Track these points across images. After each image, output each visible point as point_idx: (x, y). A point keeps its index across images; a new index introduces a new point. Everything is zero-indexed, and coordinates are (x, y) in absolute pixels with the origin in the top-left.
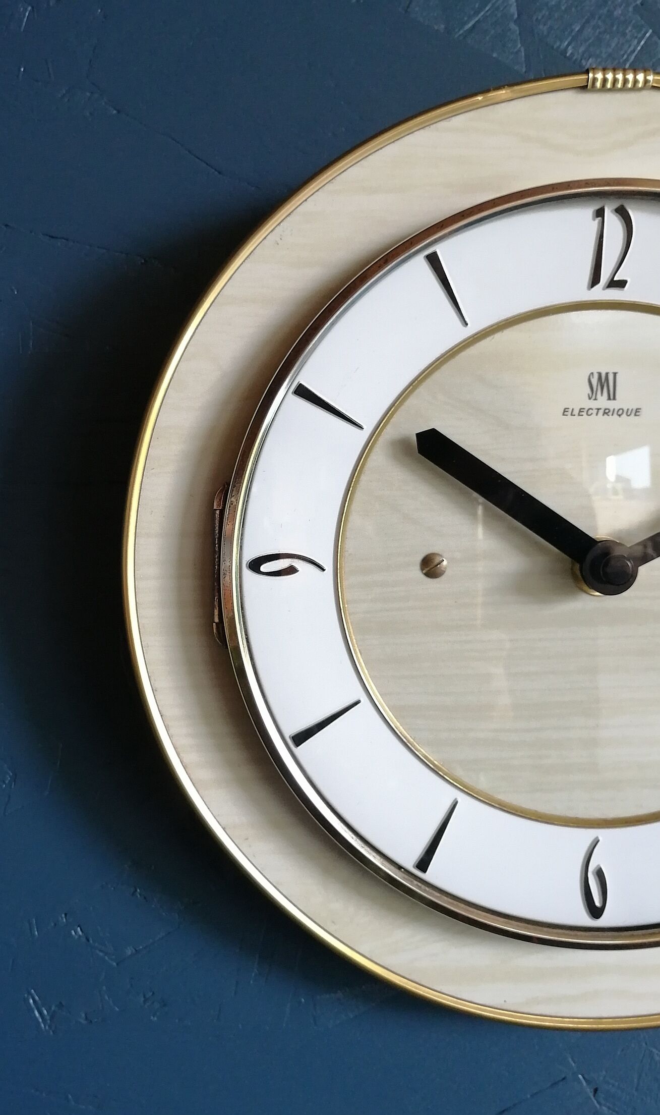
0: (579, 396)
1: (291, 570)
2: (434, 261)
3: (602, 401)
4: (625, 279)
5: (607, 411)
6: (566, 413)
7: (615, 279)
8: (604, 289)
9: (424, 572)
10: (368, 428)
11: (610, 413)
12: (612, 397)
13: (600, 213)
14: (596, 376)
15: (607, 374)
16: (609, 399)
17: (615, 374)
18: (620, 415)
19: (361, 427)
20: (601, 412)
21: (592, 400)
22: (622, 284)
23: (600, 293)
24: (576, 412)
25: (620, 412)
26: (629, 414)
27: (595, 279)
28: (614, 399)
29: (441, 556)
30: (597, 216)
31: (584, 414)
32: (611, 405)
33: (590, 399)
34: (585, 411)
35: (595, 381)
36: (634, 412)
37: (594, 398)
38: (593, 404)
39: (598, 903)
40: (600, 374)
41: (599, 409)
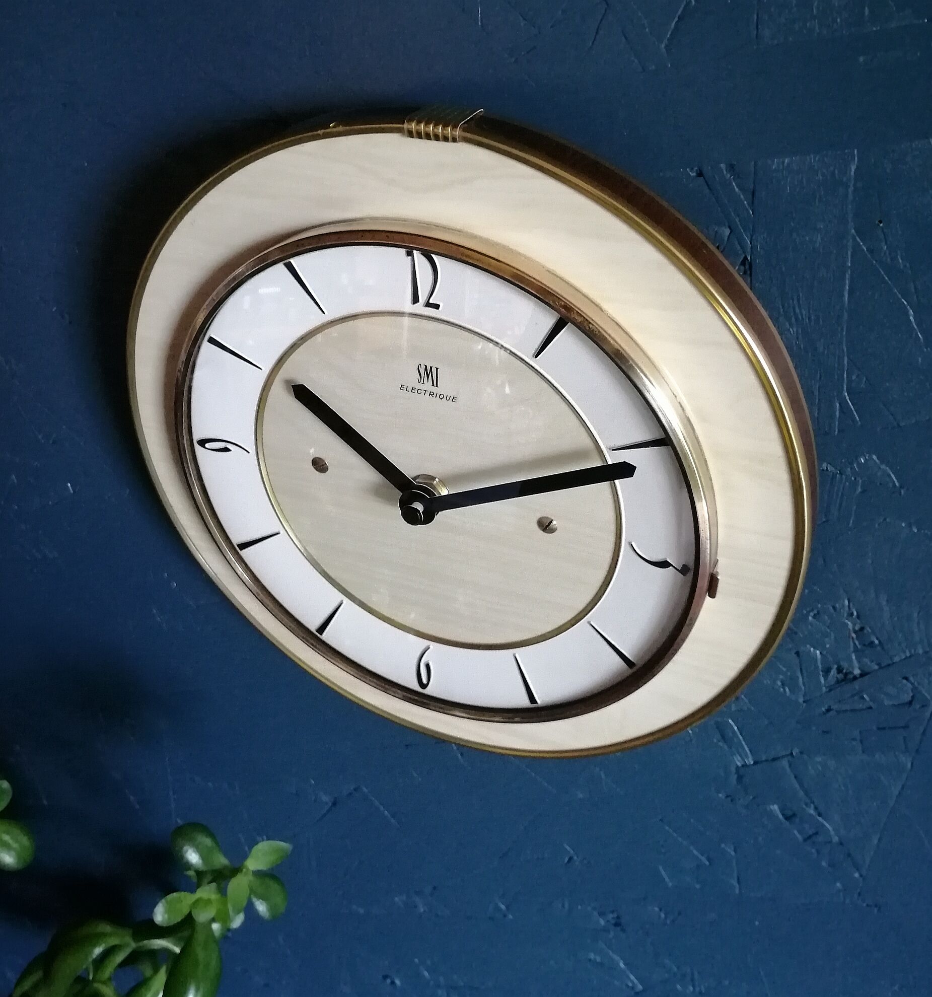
0: (412, 379)
1: (226, 450)
2: (291, 269)
3: (428, 386)
4: (438, 303)
5: (431, 393)
6: (402, 388)
7: (431, 301)
8: (423, 307)
9: (315, 467)
10: (266, 371)
11: (434, 396)
12: (435, 385)
13: (410, 253)
14: (423, 367)
15: (431, 367)
16: (433, 385)
17: (437, 369)
18: (441, 399)
19: (260, 369)
20: (427, 394)
22: (437, 307)
23: (420, 308)
24: (410, 389)
25: (442, 396)
26: (448, 399)
27: (415, 299)
28: (437, 386)
29: (324, 461)
30: (408, 256)
31: (415, 391)
32: (434, 389)
33: (419, 382)
35: (422, 371)
36: (451, 398)
37: (421, 382)
38: (420, 386)
39: (425, 681)
40: (426, 366)
41: (426, 391)
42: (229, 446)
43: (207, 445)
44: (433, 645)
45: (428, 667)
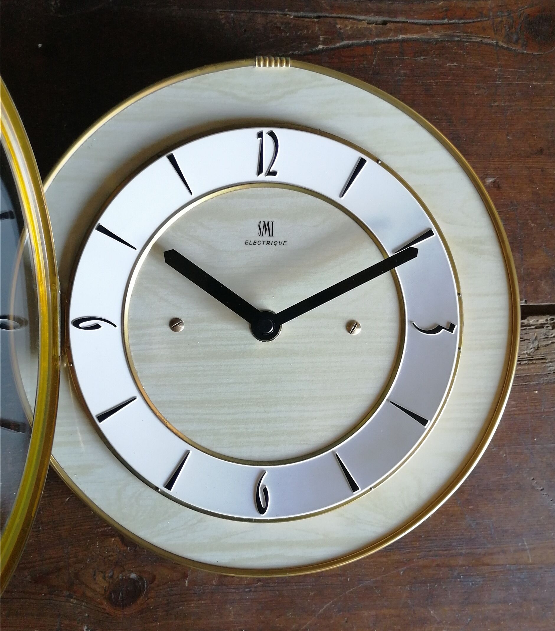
0: (254, 234)
1: (97, 326)
2: (172, 159)
3: (266, 237)
4: (276, 170)
5: (268, 242)
6: (246, 243)
7: (271, 170)
8: (265, 175)
9: (171, 328)
10: (138, 248)
11: (270, 244)
12: (271, 235)
13: (260, 135)
14: (263, 223)
15: (268, 222)
16: (270, 236)
17: (273, 222)
18: (275, 245)
19: (135, 248)
20: (265, 243)
21: (260, 236)
22: (274, 173)
23: (262, 177)
24: (252, 243)
25: (276, 243)
26: (280, 244)
27: (260, 171)
28: (272, 236)
29: (180, 320)
31: (257, 244)
33: (259, 235)
34: (257, 242)
35: (262, 226)
36: (283, 243)
38: (261, 239)
39: (263, 506)
40: (264, 222)
41: (264, 241)
42: (100, 322)
43: (81, 325)
44: (268, 469)
45: (265, 491)
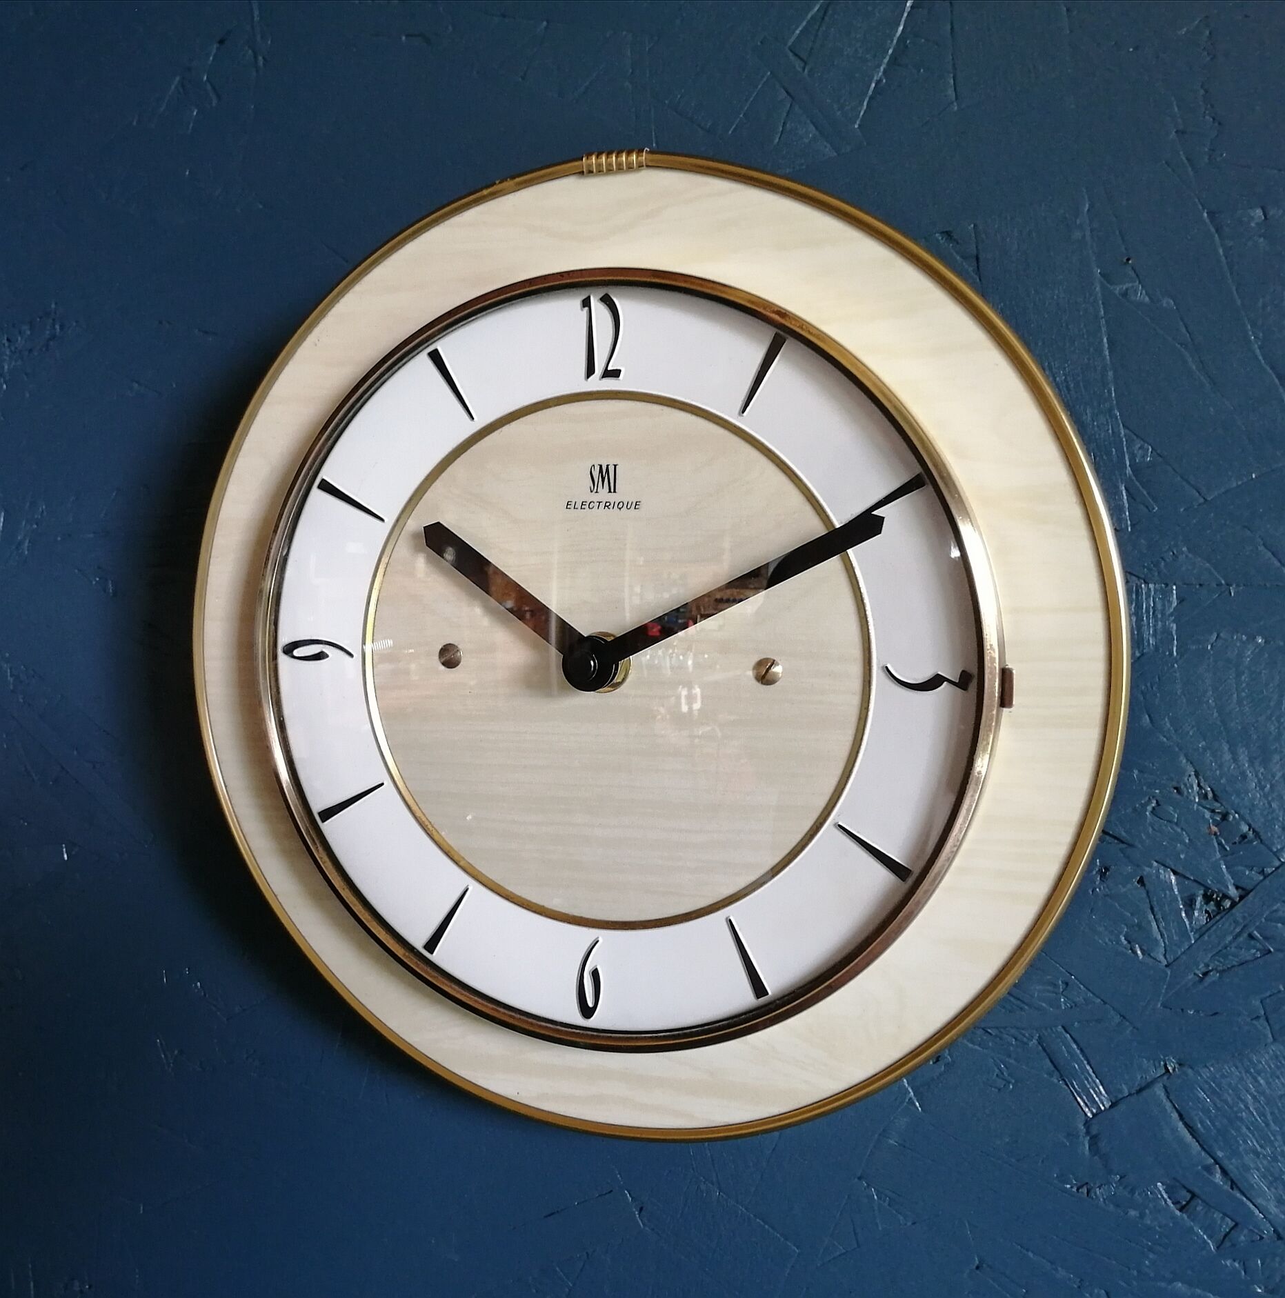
0: (581, 488)
1: (320, 656)
2: (436, 357)
3: (603, 494)
4: (618, 368)
5: (607, 504)
6: (569, 507)
7: (609, 368)
8: (600, 380)
9: (443, 660)
10: (390, 520)
11: (611, 507)
12: (612, 490)
13: (586, 303)
14: (597, 468)
15: (608, 466)
16: (610, 492)
17: (615, 466)
18: (620, 509)
19: (382, 520)
20: (602, 505)
21: (593, 493)
22: (616, 374)
23: (597, 383)
24: (579, 505)
25: (621, 506)
26: (628, 507)
27: (590, 370)
28: (615, 492)
29: (457, 647)
30: (584, 307)
31: (586, 507)
32: (612, 498)
33: (591, 492)
34: (587, 504)
35: (596, 473)
36: (634, 505)
37: (595, 490)
38: (594, 497)
39: (590, 1002)
40: (601, 466)
41: (600, 503)
42: (326, 649)
43: (295, 653)
44: (603, 935)
45: (595, 974)
